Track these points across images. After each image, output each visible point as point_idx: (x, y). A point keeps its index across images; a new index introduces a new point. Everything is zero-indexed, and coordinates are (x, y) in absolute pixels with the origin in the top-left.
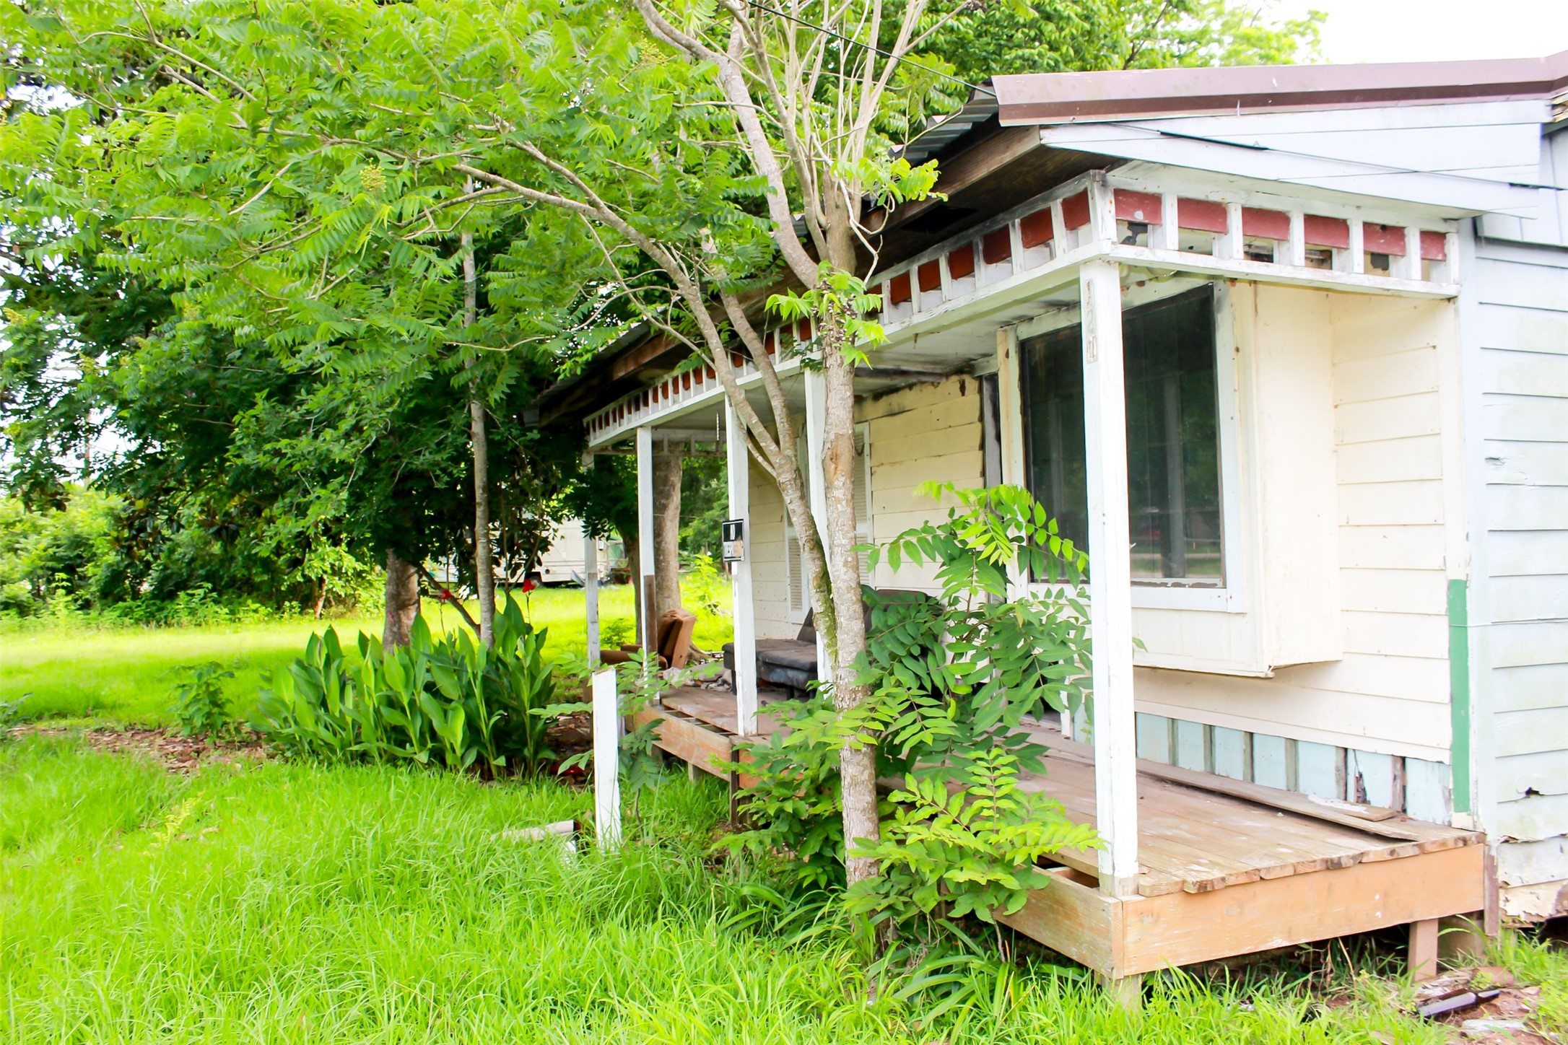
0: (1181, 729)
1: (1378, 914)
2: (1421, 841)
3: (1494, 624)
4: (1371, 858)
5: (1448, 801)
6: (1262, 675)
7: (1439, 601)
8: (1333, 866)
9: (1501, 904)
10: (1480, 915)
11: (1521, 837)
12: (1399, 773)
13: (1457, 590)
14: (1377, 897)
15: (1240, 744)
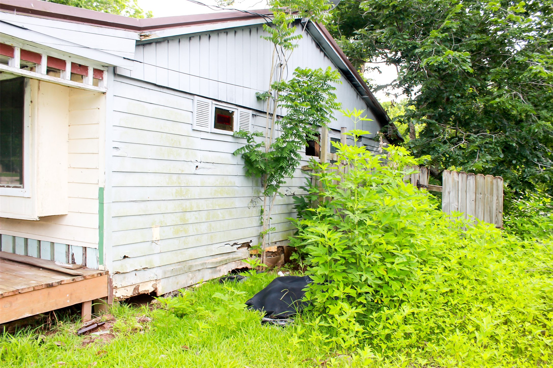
0: (17, 240)
1: (68, 301)
2: (85, 275)
3: (113, 202)
4: (65, 282)
5: (98, 261)
6: (35, 220)
7: (96, 195)
8: (50, 286)
9: (114, 294)
10: (106, 298)
11: (121, 272)
12: (84, 253)
13: (101, 190)
14: (68, 295)
15: (36, 245)
